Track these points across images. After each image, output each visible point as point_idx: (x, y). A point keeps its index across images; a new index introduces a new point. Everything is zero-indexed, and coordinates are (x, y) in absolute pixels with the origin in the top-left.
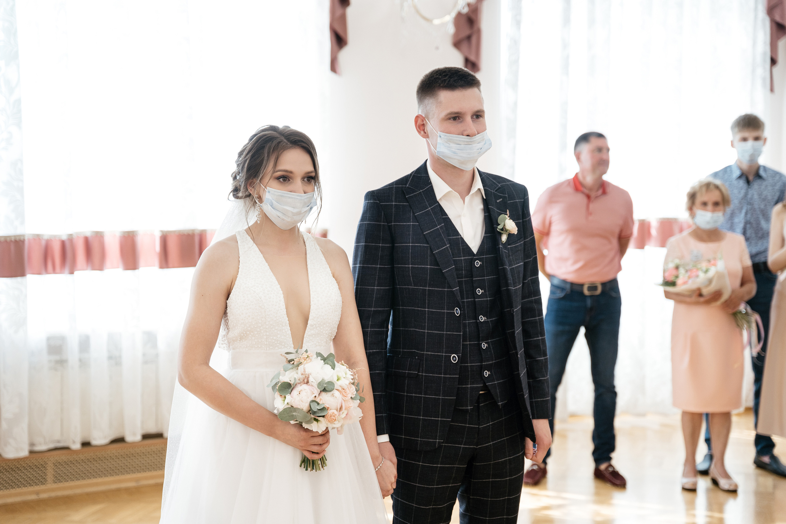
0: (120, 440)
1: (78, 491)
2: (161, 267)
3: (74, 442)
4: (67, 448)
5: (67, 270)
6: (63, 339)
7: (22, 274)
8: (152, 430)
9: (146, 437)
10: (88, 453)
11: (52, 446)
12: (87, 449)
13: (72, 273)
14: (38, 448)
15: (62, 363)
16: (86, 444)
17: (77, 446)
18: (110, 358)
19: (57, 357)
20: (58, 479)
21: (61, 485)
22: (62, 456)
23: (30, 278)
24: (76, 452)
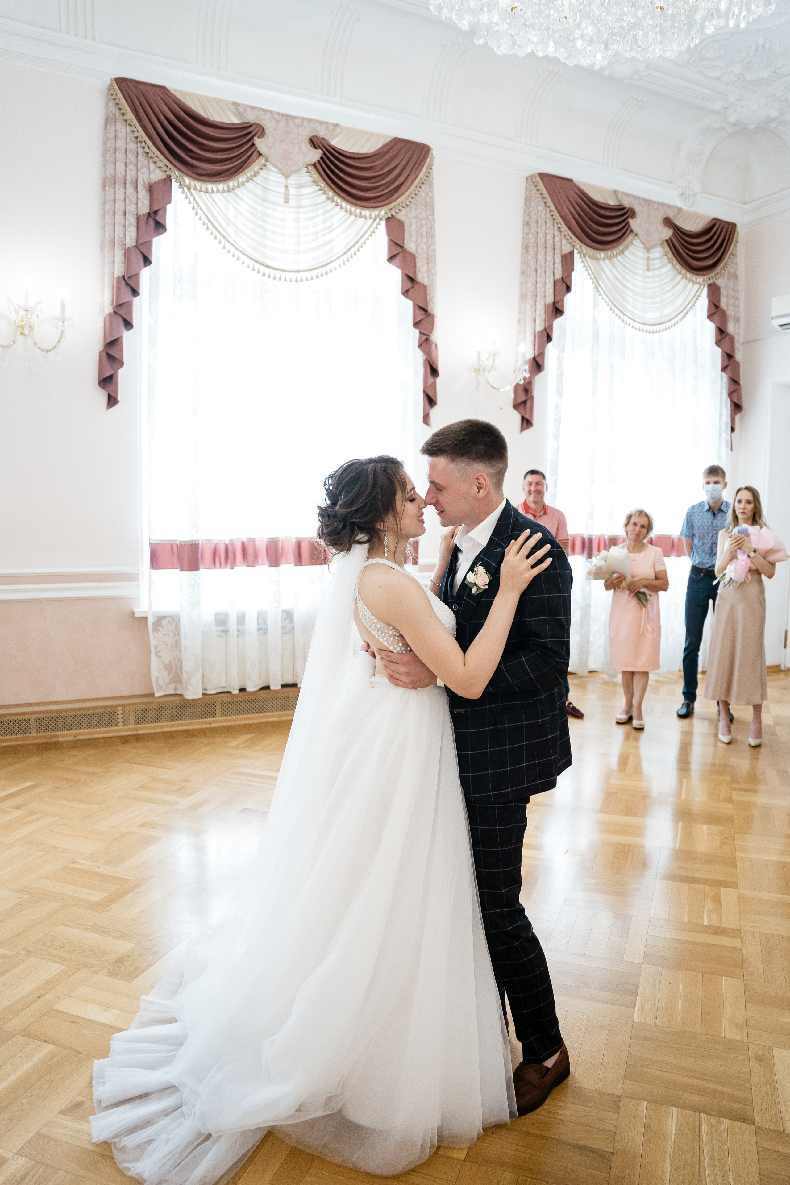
0: (267, 688)
1: (238, 723)
2: (296, 565)
3: (234, 689)
4: (229, 692)
5: (229, 566)
6: (227, 615)
7: (197, 569)
8: (290, 681)
9: (284, 686)
10: (243, 697)
11: (219, 691)
12: (243, 693)
13: (232, 568)
14: (208, 692)
15: (226, 632)
16: (242, 690)
17: (236, 692)
18: (259, 629)
19: (223, 628)
20: (224, 714)
21: (225, 718)
22: (225, 698)
23: (203, 572)
24: (235, 695)
